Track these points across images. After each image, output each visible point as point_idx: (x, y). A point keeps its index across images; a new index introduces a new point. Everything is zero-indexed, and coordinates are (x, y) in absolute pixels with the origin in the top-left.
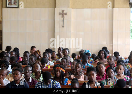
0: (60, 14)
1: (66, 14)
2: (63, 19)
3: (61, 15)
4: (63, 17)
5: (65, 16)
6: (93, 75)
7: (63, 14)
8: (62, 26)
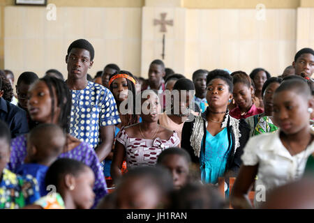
0: (156, 22)
1: (171, 23)
2: (164, 36)
3: (158, 27)
4: (163, 30)
5: (168, 27)
6: (220, 89)
7: (163, 23)
8: (161, 53)
